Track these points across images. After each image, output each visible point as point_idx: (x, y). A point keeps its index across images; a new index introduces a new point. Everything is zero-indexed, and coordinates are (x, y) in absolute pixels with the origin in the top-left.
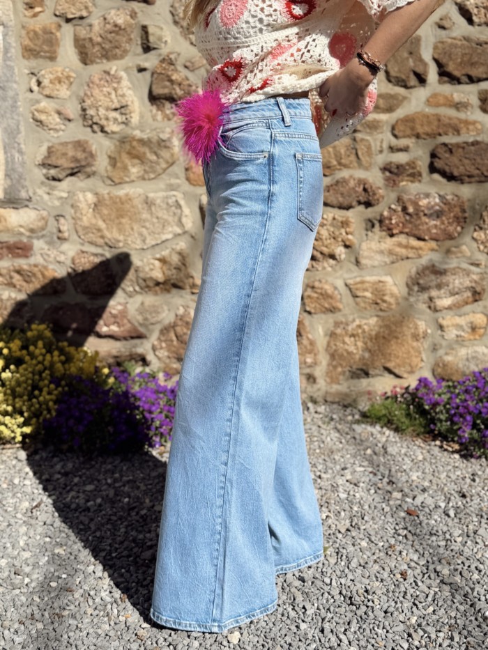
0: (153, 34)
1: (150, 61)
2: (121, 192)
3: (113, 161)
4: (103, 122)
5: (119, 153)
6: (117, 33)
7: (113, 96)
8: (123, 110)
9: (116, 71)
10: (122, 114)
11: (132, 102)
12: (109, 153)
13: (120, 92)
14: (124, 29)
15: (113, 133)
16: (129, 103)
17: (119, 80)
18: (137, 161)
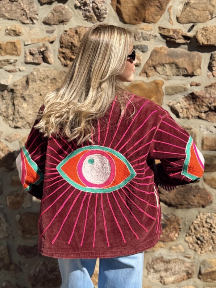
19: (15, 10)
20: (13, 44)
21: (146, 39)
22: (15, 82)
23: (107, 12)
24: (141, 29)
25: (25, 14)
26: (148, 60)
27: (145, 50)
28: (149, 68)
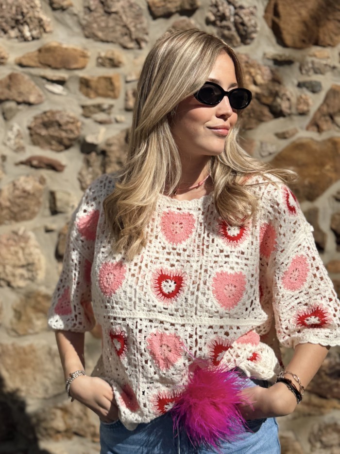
0: (60, 200)
1: (57, 223)
2: (25, 343)
3: (18, 314)
4: (10, 278)
5: (25, 306)
6: (26, 198)
7: (20, 254)
8: (30, 267)
9: (25, 231)
10: (28, 270)
11: (39, 260)
12: (15, 307)
13: (27, 251)
14: (33, 195)
15: (19, 288)
16: (36, 261)
17: (26, 239)
18: (41, 315)
19: (113, 27)
20: (109, 80)
21: (318, 71)
22: (108, 140)
23: (258, 29)
24: (311, 56)
25: (129, 33)
26: (322, 105)
27: (317, 89)
28: (323, 118)
